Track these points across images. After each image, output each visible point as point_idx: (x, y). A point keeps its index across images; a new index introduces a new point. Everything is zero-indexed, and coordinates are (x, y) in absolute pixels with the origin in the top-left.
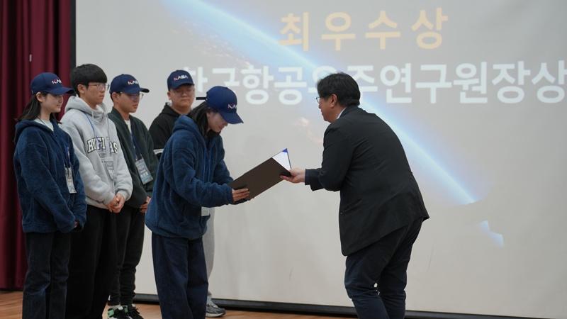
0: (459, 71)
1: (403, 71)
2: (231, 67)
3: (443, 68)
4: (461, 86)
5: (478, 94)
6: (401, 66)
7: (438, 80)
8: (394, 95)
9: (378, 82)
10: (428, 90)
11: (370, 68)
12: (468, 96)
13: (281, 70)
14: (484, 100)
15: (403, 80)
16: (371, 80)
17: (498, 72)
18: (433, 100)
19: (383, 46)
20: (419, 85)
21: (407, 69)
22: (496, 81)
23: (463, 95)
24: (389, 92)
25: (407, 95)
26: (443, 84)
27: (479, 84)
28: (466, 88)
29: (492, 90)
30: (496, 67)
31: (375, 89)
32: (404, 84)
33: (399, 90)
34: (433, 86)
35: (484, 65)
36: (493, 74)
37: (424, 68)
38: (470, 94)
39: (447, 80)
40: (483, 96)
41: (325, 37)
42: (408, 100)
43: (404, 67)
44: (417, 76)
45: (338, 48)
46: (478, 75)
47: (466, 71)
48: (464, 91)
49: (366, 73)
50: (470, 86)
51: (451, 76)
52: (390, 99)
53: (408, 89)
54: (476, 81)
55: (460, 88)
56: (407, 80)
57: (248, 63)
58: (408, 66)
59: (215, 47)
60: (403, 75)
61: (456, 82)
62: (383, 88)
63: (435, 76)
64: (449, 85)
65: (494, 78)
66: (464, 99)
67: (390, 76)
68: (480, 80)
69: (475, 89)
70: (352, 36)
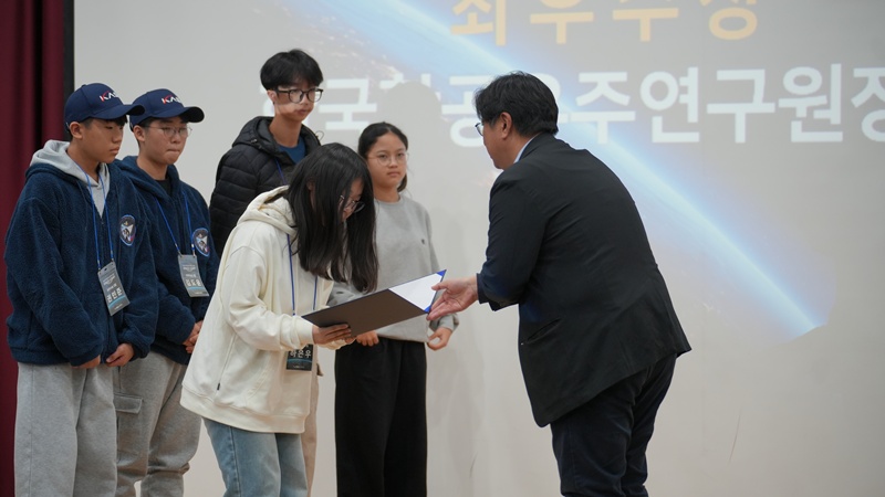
0: (788, 81)
1: (684, 81)
2: (361, 76)
3: (758, 76)
4: (793, 110)
5: (825, 125)
6: (679, 73)
7: (750, 100)
8: (666, 128)
9: (636, 104)
10: (731, 118)
11: (621, 77)
12: (805, 129)
13: (455, 81)
14: (837, 137)
15: (683, 99)
16: (624, 99)
17: (864, 82)
18: (740, 136)
19: (645, 35)
20: (713, 109)
21: (692, 78)
22: (859, 100)
23: (796, 127)
24: (657, 122)
25: (690, 128)
26: (759, 106)
27: (827, 107)
28: (802, 113)
29: (852, 117)
30: (859, 73)
31: (630, 116)
32: (685, 107)
33: (675, 119)
34: (740, 111)
35: (836, 70)
36: (853, 86)
37: (724, 75)
38: (810, 124)
39: (766, 100)
40: (835, 128)
41: (536, 18)
42: (694, 137)
43: (685, 74)
44: (710, 91)
45: (561, 38)
46: (825, 89)
47: (803, 81)
48: (799, 119)
49: (614, 86)
50: (811, 110)
51: (775, 91)
52: (659, 135)
53: (693, 117)
54: (822, 100)
55: (790, 114)
56: (691, 100)
57: (392, 69)
58: (693, 72)
59: (332, 38)
60: (683, 90)
61: (784, 103)
62: (645, 114)
63: (743, 92)
64: (770, 108)
65: (855, 95)
66: (798, 134)
67: (659, 91)
68: (829, 99)
69: (818, 115)
70: (588, 17)
